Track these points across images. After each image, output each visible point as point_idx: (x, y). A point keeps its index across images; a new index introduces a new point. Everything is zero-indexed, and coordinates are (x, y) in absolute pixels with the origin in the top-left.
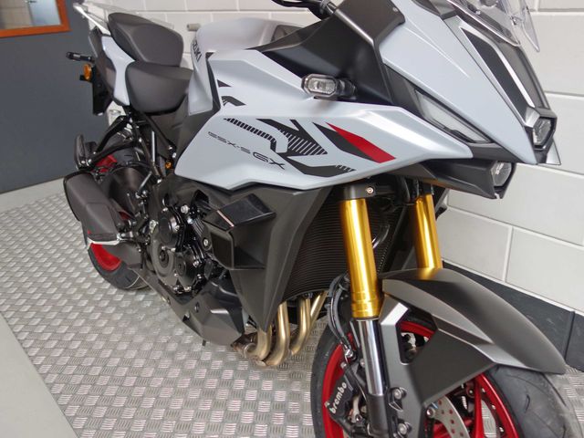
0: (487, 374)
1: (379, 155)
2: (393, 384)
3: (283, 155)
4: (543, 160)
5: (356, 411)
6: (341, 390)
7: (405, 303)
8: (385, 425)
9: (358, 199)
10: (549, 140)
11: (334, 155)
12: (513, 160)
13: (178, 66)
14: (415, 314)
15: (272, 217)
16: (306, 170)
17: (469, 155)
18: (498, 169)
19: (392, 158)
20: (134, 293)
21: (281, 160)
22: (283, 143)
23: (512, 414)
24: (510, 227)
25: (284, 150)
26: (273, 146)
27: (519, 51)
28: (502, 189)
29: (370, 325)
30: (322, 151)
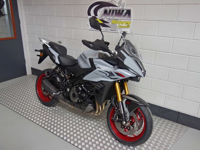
0: (139, 107)
1: (123, 76)
2: (125, 111)
3: (108, 76)
4: (144, 77)
5: (117, 118)
6: (115, 115)
7: (126, 98)
8: (124, 118)
9: (118, 83)
10: (145, 74)
11: (116, 76)
12: (140, 76)
13: (66, 55)
14: (128, 100)
15: (105, 86)
16: (111, 78)
17: (136, 76)
18: (138, 78)
19: (125, 77)
20: (52, 107)
21: (107, 77)
22: (108, 74)
23: (143, 112)
24: (137, 87)
25: (108, 75)
26: (106, 75)
27: (141, 62)
28: (139, 81)
29: (121, 103)
30: (115, 76)
